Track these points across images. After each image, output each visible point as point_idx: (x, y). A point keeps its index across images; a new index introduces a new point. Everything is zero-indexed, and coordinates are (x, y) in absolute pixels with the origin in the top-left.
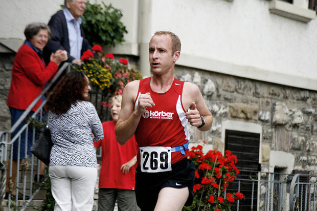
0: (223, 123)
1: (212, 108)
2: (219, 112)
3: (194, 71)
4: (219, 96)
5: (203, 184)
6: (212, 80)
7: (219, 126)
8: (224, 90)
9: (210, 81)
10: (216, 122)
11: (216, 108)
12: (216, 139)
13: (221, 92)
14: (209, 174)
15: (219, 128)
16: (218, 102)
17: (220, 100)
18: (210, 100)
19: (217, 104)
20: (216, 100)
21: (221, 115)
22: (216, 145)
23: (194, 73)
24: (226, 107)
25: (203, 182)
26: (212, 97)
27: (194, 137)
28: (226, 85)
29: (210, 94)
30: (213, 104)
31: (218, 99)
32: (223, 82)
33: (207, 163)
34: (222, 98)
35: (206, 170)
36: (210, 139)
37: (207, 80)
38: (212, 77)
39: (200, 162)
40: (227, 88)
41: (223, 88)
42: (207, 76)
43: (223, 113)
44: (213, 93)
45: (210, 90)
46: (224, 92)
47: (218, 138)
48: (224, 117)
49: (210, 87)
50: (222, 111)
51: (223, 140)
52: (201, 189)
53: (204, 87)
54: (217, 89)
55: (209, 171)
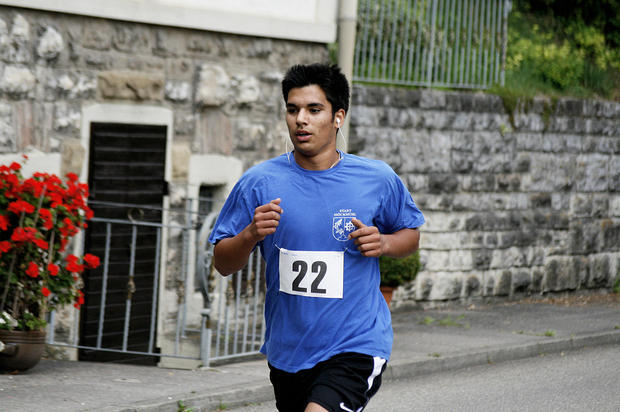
0: (84, 109)
1: (58, 82)
2: (75, 90)
3: (14, 12)
4: (74, 59)
5: (16, 242)
6: (57, 30)
7: (74, 116)
8: (85, 46)
9: (51, 30)
10: (68, 108)
11: (66, 82)
12: (70, 142)
13: (79, 49)
14: (28, 221)
15: (75, 121)
16: (73, 70)
17: (76, 65)
18: (53, 67)
19: (70, 75)
20: (68, 67)
21: (79, 96)
22: (68, 154)
23: (14, 16)
24: (91, 78)
25: (14, 238)
26: (59, 62)
27: (14, 142)
28: (90, 36)
29: (52, 56)
30: (61, 74)
31: (72, 63)
32: (83, 32)
33: (25, 200)
34: (81, 62)
35: (20, 213)
36: (54, 143)
37: (44, 30)
38: (57, 23)
39: (11, 197)
40: (93, 43)
41: (82, 42)
42: (44, 22)
43: (85, 92)
44: (58, 54)
45: (51, 49)
46: (85, 50)
47: (75, 140)
48: (87, 98)
49: (52, 43)
50: (81, 87)
51: (84, 142)
52: (11, 251)
53: (38, 43)
54: (70, 46)
55: (28, 215)
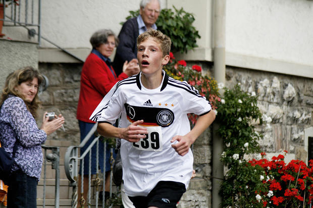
0: (305, 130)
1: (293, 114)
2: (301, 119)
3: (272, 76)
4: (300, 101)
5: (287, 197)
6: (292, 85)
7: (301, 133)
8: (305, 95)
9: (290, 85)
10: (298, 130)
11: (297, 114)
12: (299, 148)
13: (303, 97)
14: (292, 186)
15: (301, 136)
16: (299, 108)
17: (301, 106)
18: (290, 106)
19: (298, 110)
20: (297, 106)
21: (303, 122)
22: (299, 153)
23: (273, 78)
24: (309, 113)
25: (286, 194)
26: (293, 103)
27: (274, 146)
28: (308, 89)
29: (291, 99)
30: (294, 110)
31: (299, 104)
32: (304, 86)
33: (289, 174)
34: (304, 103)
35: (288, 181)
36: (292, 148)
37: (287, 85)
38: (292, 81)
39: (282, 172)
40: (309, 93)
41: (304, 92)
42: (286, 81)
43: (306, 120)
44: (294, 98)
45: (291, 96)
46: (305, 97)
47: (301, 146)
48: (307, 124)
49: (291, 92)
50: (304, 117)
51: (306, 148)
52: (284, 202)
53: (284, 92)
54: (298, 94)
55: (292, 183)
